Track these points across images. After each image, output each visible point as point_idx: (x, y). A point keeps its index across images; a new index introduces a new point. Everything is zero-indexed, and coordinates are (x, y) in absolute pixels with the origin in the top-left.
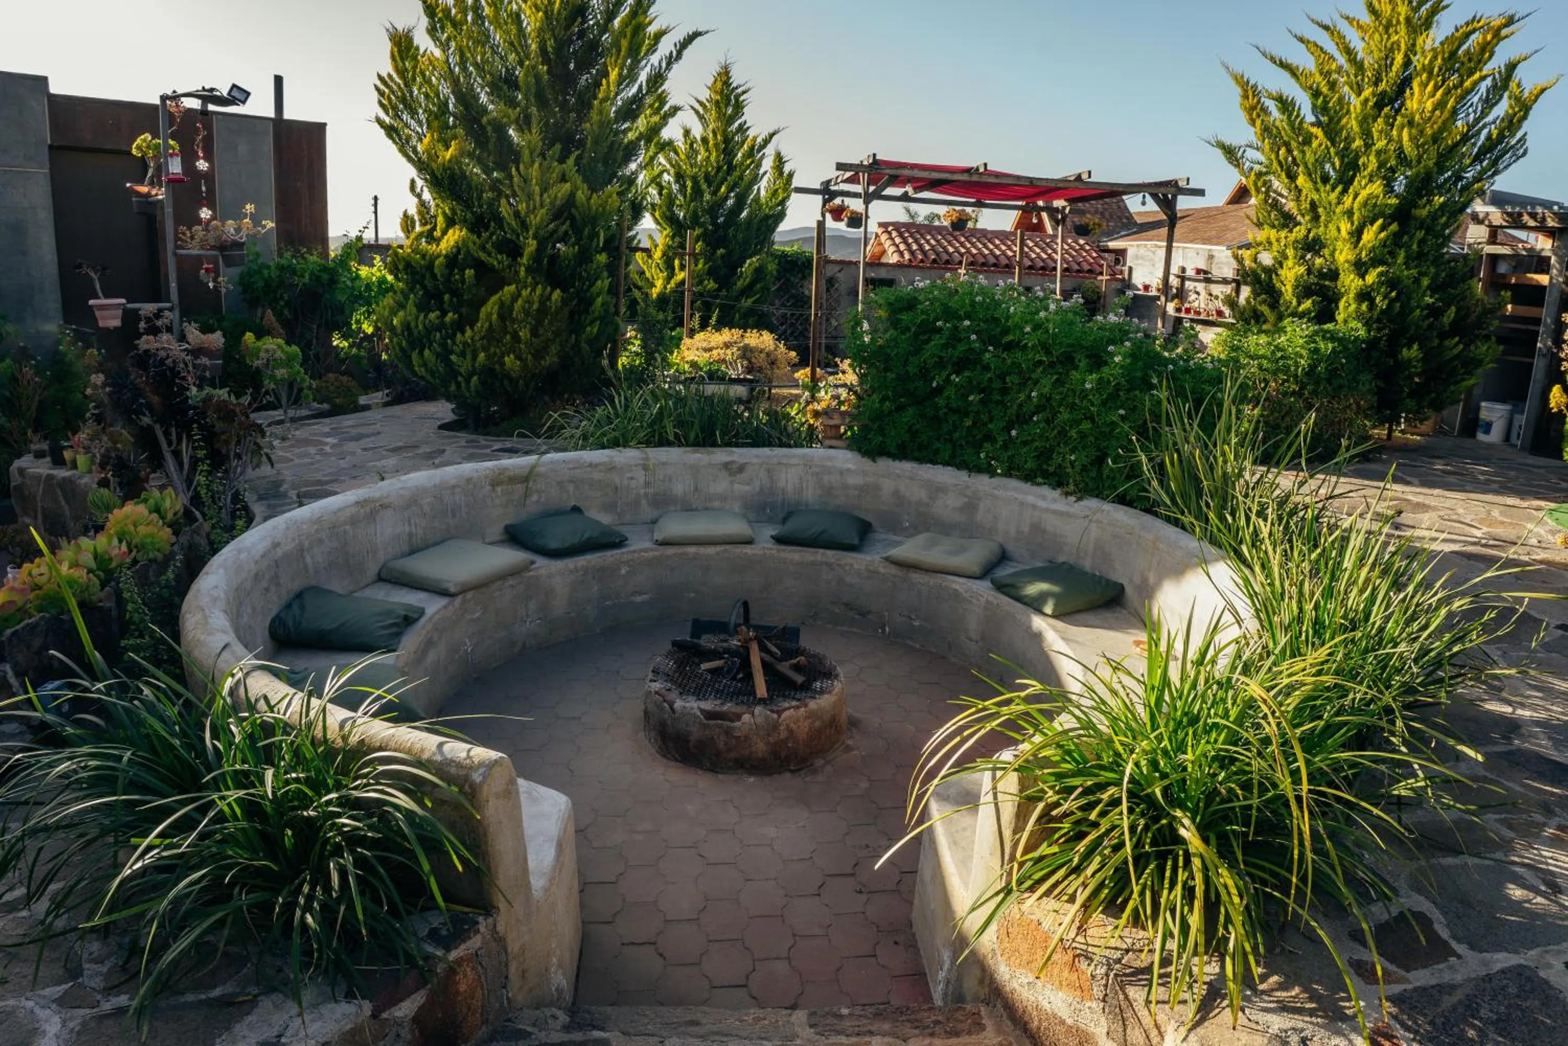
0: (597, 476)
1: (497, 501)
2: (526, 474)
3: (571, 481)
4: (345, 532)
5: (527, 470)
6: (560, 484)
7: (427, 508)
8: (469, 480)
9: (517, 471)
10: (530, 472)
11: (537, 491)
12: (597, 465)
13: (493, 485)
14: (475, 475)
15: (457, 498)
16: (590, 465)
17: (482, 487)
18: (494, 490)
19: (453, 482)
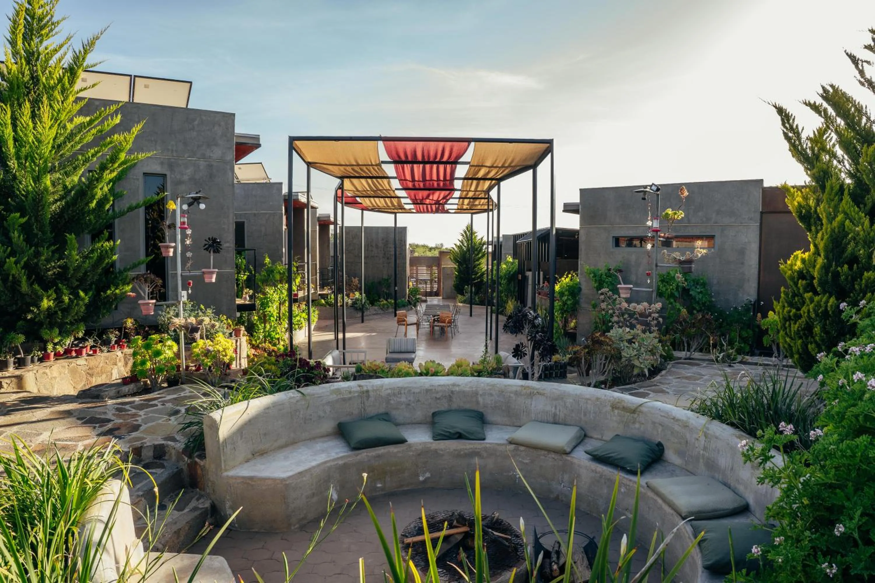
0: (677, 428)
1: (614, 418)
2: (633, 408)
3: (660, 424)
4: (510, 397)
5: (635, 406)
6: (654, 423)
7: (568, 404)
8: (598, 399)
9: (629, 405)
10: (637, 408)
11: (639, 422)
12: (678, 420)
13: (613, 408)
14: (603, 397)
15: (589, 406)
16: (674, 418)
17: (605, 406)
18: (613, 411)
19: (588, 397)
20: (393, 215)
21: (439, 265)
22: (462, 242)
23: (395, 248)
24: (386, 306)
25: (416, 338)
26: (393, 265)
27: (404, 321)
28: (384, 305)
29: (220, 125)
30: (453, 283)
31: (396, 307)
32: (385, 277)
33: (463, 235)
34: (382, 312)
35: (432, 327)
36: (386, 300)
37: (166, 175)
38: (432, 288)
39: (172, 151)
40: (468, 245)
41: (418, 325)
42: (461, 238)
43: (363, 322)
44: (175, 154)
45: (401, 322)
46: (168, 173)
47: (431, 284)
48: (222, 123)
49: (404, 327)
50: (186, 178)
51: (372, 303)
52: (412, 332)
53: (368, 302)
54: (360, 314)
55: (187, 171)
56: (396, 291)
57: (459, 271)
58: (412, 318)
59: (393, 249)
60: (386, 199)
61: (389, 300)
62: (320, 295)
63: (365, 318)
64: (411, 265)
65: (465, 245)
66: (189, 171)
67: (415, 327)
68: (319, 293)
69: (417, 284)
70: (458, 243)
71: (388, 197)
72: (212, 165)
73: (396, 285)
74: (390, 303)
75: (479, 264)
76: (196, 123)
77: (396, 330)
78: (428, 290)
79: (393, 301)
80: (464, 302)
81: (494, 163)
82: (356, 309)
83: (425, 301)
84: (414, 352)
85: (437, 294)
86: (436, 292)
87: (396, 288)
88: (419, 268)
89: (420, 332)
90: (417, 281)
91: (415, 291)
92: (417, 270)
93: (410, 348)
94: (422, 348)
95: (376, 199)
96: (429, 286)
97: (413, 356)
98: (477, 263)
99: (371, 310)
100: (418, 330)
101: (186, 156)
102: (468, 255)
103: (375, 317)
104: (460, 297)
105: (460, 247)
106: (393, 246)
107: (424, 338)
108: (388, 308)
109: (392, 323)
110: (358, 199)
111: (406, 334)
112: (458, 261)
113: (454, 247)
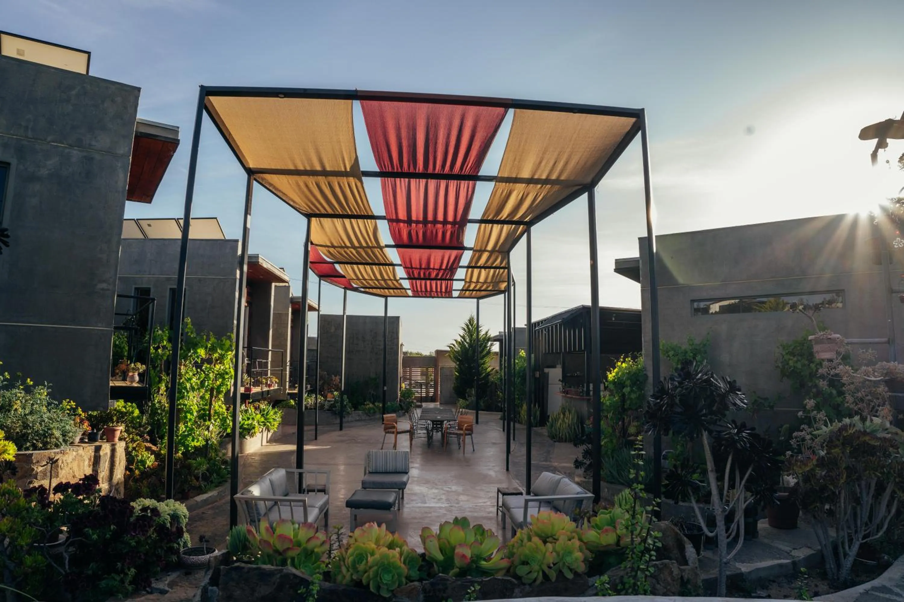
20: (383, 299)
21: (436, 366)
22: (463, 337)
23: (385, 341)
24: (372, 411)
25: (408, 450)
26: (382, 362)
27: (394, 427)
28: (370, 409)
29: (113, 101)
30: (453, 385)
31: (385, 411)
32: (373, 376)
33: (464, 330)
34: (367, 418)
35: (430, 437)
36: (373, 404)
37: (9, 164)
38: (427, 392)
39: (27, 128)
40: (471, 340)
41: (411, 433)
42: (462, 333)
43: (341, 429)
44: (30, 134)
45: (390, 429)
46: (14, 162)
47: (426, 388)
48: (119, 99)
49: (393, 436)
50: (44, 172)
51: (356, 407)
52: (404, 442)
53: (350, 404)
54: (338, 421)
55: (49, 163)
56: (384, 392)
57: (460, 371)
58: (404, 425)
59: (382, 343)
60: (374, 267)
61: (376, 404)
62: (289, 394)
63: (344, 425)
64: (404, 366)
65: (468, 340)
66: (52, 162)
67: (407, 436)
68: (287, 391)
69: (410, 387)
70: (459, 339)
71: (375, 264)
72: (92, 159)
73: (384, 385)
74: (378, 407)
75: (484, 363)
76: (74, 92)
77: (382, 440)
78: (424, 395)
79: (381, 405)
80: (467, 407)
81: (534, 174)
82: (334, 413)
83: (420, 407)
84: (406, 473)
85: (433, 399)
86: (432, 397)
87: (385, 388)
88: (414, 369)
89: (413, 442)
90: (410, 384)
91: (407, 394)
92: (411, 372)
93: (400, 466)
94: (416, 465)
95: (360, 266)
96: (424, 390)
97: (405, 478)
98: (482, 361)
99: (355, 415)
100: (411, 439)
101: (49, 139)
102: (470, 352)
103: (359, 423)
104: (461, 401)
105: (460, 344)
106: (382, 339)
107: (419, 451)
108: (375, 412)
109: (378, 432)
110: (337, 266)
111: (395, 446)
112: (458, 360)
113: (454, 343)
